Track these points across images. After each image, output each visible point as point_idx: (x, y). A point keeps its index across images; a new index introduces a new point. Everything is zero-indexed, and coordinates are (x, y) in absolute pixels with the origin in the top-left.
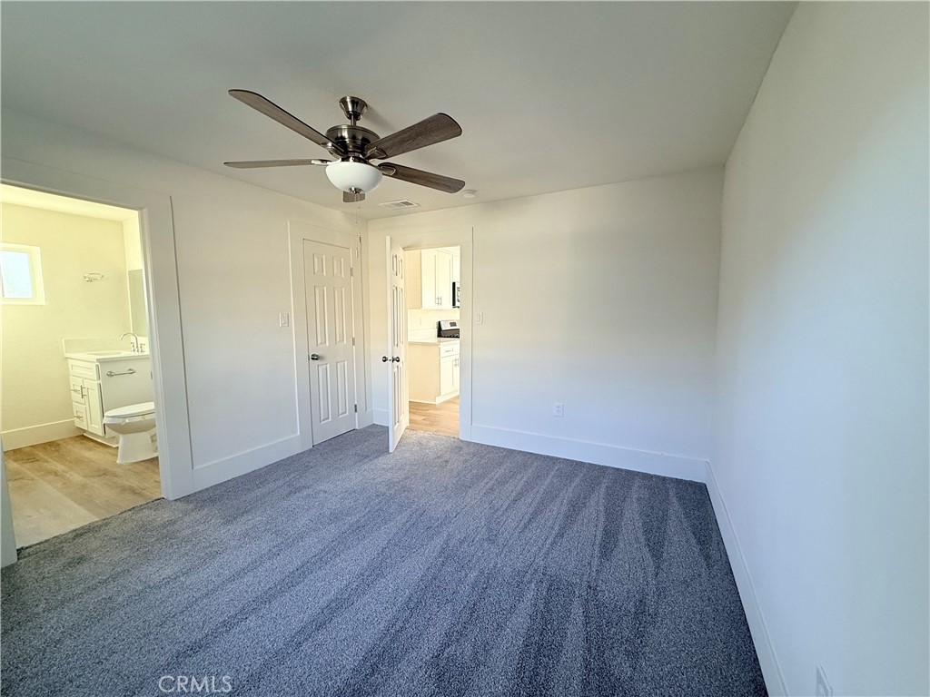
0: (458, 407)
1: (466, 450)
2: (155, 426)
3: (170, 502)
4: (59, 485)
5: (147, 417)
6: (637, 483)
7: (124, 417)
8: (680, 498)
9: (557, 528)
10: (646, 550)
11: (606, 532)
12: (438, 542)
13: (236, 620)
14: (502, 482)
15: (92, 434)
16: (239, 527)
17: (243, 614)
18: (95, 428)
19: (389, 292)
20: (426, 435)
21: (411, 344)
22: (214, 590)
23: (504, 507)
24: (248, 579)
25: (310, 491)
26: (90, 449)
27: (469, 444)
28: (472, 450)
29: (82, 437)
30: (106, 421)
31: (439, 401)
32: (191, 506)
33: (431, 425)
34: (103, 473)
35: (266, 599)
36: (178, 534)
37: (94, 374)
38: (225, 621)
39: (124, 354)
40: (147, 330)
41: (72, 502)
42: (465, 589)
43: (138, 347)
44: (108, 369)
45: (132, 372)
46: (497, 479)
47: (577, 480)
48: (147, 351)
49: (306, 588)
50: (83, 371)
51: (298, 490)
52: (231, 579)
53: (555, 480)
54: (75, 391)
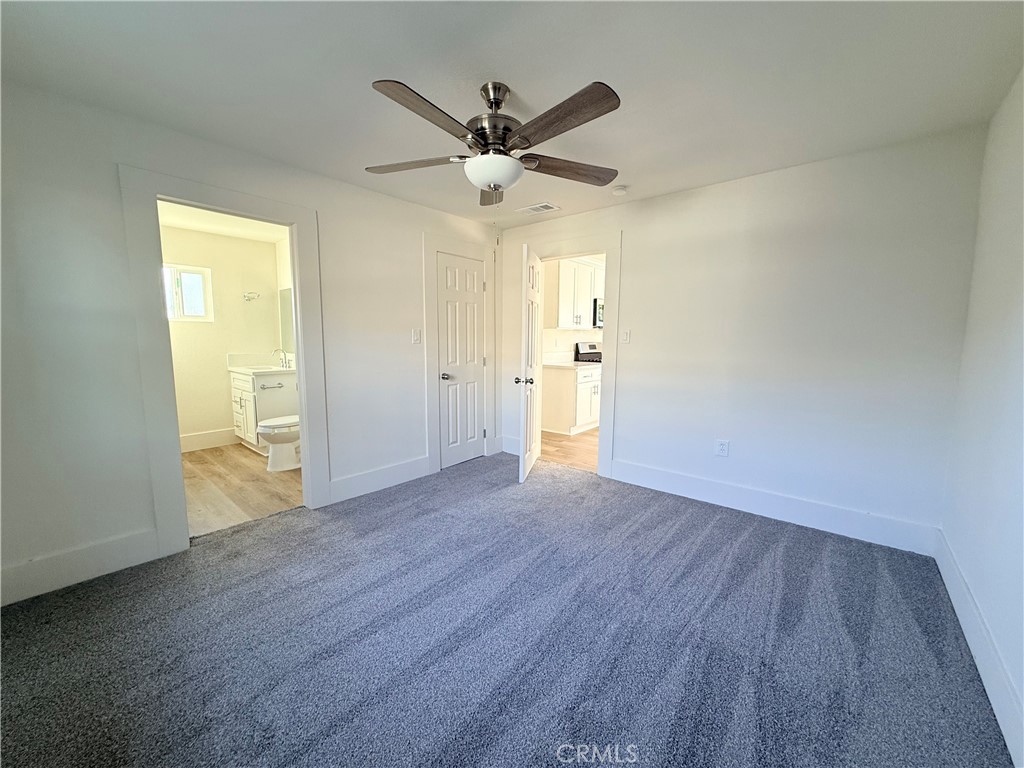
0: (597, 440)
1: (605, 487)
2: (298, 438)
3: (310, 511)
4: (222, 485)
5: (293, 429)
6: (829, 546)
7: (274, 427)
8: (894, 572)
9: (718, 587)
10: (844, 631)
11: (786, 602)
12: (573, 584)
13: (366, 632)
14: (649, 527)
15: (248, 443)
16: (370, 541)
17: (372, 628)
18: (250, 437)
19: (524, 307)
20: (559, 467)
21: (545, 367)
22: (347, 600)
23: (652, 556)
24: (379, 593)
25: (438, 515)
26: (246, 457)
27: (609, 481)
28: (613, 488)
29: (240, 445)
30: (259, 430)
31: (574, 432)
32: (328, 517)
33: (565, 457)
34: (256, 479)
35: (394, 615)
36: (317, 542)
37: (249, 386)
38: (356, 630)
39: (275, 369)
40: (294, 348)
41: (231, 502)
42: (604, 641)
43: (287, 363)
44: (262, 381)
45: (281, 386)
46: (642, 523)
47: (745, 535)
48: (294, 367)
49: (433, 611)
50: (242, 384)
51: (427, 512)
52: (363, 591)
53: (716, 532)
54: (236, 402)
